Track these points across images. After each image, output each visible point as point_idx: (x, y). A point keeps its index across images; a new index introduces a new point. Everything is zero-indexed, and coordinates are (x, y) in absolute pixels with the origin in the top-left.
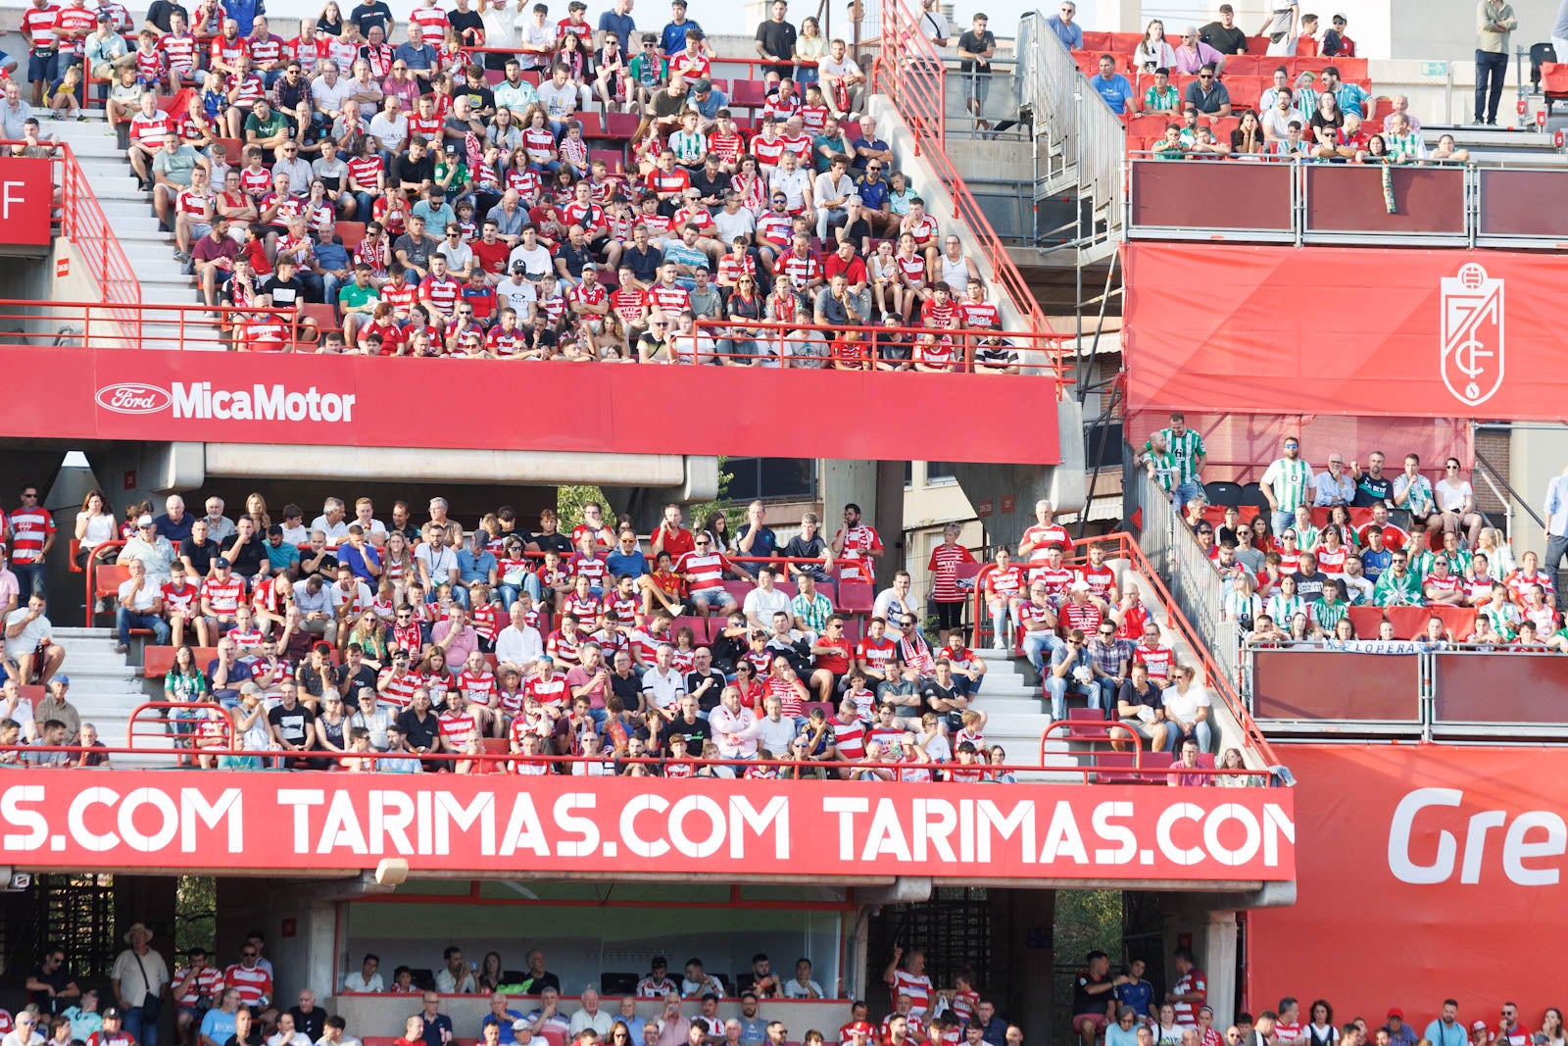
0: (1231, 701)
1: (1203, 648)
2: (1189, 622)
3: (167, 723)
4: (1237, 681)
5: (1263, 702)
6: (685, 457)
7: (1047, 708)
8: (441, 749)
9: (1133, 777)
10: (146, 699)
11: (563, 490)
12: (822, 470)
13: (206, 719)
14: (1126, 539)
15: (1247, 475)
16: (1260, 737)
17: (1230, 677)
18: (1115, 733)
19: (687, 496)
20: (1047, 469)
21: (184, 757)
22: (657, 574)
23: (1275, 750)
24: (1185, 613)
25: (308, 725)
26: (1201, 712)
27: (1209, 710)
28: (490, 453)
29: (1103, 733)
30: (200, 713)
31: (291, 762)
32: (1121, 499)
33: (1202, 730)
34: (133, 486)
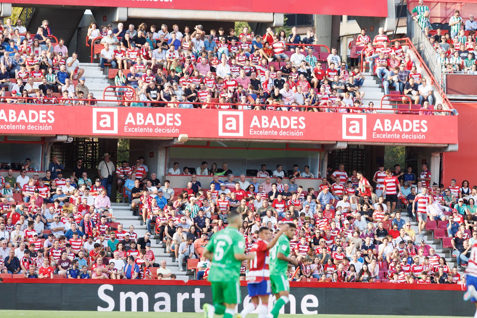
0: (439, 89)
1: (430, 73)
2: (426, 65)
3: (115, 92)
4: (441, 83)
5: (449, 90)
6: (274, 13)
7: (383, 91)
8: (198, 101)
9: (409, 112)
10: (109, 85)
11: (236, 23)
12: (315, 17)
13: (127, 91)
14: (407, 40)
15: (445, 21)
16: (448, 100)
17: (439, 82)
18: (403, 99)
19: (274, 25)
20: (384, 18)
21: (120, 103)
22: (265, 49)
23: (452, 104)
24: (425, 62)
25: (158, 93)
26: (430, 92)
27: (432, 92)
28: (214, 11)
29: (400, 98)
30: (125, 89)
31: (153, 105)
32: (406, 27)
33: (430, 98)
34: (106, 20)
